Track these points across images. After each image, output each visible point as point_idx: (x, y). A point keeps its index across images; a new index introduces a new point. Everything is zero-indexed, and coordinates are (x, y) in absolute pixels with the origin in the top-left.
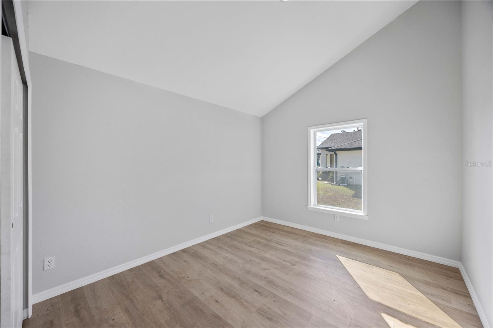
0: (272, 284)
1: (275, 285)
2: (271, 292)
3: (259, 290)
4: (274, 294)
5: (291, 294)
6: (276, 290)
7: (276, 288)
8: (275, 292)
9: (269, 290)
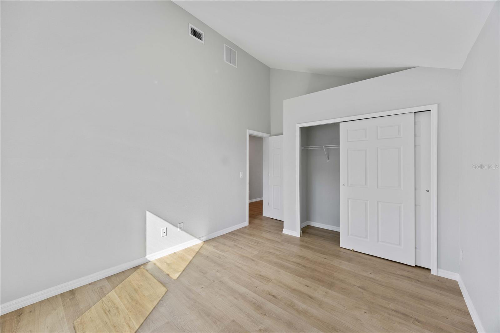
0: (257, 305)
1: (253, 303)
2: (259, 295)
3: (271, 297)
4: (256, 294)
5: (239, 293)
6: (253, 298)
7: (254, 300)
8: (254, 295)
9: (260, 298)
